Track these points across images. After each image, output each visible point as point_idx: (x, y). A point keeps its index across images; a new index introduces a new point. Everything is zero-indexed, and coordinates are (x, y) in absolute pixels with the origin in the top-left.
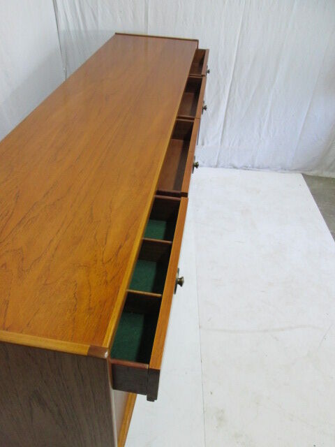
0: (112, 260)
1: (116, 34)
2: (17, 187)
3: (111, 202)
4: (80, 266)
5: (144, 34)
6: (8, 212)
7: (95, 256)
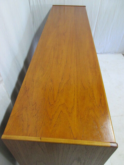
0: (100, 105)
1: (53, 5)
2: (49, 77)
3: (88, 80)
4: (90, 109)
5: (63, 5)
6: (51, 88)
7: (93, 104)
